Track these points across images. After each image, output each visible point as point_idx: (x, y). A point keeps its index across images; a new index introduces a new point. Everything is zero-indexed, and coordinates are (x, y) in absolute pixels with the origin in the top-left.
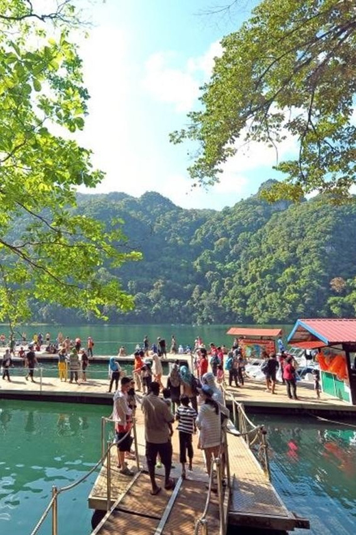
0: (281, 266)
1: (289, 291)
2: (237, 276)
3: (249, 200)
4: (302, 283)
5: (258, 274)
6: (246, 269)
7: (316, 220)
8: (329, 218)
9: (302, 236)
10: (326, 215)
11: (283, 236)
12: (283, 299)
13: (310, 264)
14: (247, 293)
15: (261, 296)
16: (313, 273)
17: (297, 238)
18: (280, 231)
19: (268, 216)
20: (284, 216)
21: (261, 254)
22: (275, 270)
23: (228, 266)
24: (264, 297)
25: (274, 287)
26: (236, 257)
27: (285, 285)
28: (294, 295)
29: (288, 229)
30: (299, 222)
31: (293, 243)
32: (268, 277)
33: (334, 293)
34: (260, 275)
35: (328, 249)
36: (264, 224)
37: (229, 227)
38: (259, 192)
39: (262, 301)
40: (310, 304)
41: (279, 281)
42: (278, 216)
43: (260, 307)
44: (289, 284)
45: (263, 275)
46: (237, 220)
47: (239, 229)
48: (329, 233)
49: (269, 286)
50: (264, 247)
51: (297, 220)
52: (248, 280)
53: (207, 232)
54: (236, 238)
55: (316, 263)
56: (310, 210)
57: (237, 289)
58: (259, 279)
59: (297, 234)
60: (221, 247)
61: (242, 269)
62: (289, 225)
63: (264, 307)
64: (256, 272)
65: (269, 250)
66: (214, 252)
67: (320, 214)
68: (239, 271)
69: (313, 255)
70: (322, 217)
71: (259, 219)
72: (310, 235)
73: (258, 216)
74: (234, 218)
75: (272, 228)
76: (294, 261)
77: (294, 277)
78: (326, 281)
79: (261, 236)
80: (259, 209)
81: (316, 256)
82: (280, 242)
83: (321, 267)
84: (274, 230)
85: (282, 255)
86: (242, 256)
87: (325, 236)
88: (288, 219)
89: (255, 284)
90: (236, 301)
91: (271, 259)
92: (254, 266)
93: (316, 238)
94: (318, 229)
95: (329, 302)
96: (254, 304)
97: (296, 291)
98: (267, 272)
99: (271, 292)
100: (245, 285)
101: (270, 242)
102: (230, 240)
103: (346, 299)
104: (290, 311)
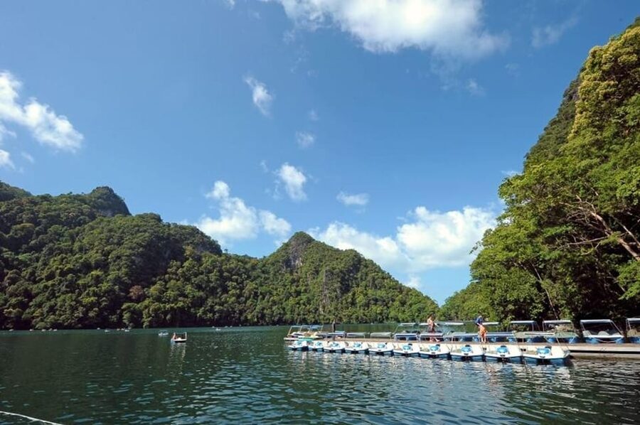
0: (87, 267)
1: (88, 294)
2: (30, 270)
3: (78, 196)
4: (105, 286)
5: (58, 271)
6: (45, 264)
7: (136, 233)
8: (147, 234)
9: (119, 244)
10: (145, 231)
11: (101, 239)
12: (77, 302)
13: (118, 270)
14: (34, 292)
15: (53, 295)
16: (117, 280)
17: (114, 244)
18: (100, 233)
19: (93, 217)
20: (109, 222)
21: (71, 251)
22: (80, 271)
23: (21, 257)
24: (57, 297)
25: (72, 287)
26: (38, 248)
27: (86, 286)
28: (92, 298)
29: (108, 234)
30: (121, 230)
31: (108, 248)
32: (69, 276)
33: (130, 300)
34: (60, 272)
35: (138, 260)
36: (85, 223)
37: (41, 215)
38: (91, 193)
39: (52, 302)
40: (105, 308)
41: (80, 282)
42: (102, 220)
43: (45, 310)
44: (90, 286)
45: (63, 274)
46: (55, 210)
47: (54, 220)
48: (142, 246)
49: (67, 287)
50: (77, 245)
51: (119, 228)
52: (43, 276)
53: (7, 211)
54: (46, 228)
55: (124, 270)
56: (134, 223)
57: (23, 284)
58: (57, 278)
59: (116, 241)
60: (20, 234)
61: (40, 263)
62: (110, 231)
63: (52, 310)
64: (57, 268)
65: (81, 249)
66: (7, 236)
67: (141, 230)
68: (35, 264)
69: (124, 262)
70: (141, 232)
71: (82, 217)
72: (127, 244)
73: (82, 214)
74: (54, 207)
75: (92, 228)
76: (104, 265)
77: (98, 280)
78: (126, 288)
79: (77, 234)
80: (85, 208)
81: (126, 264)
82: (96, 244)
83: (126, 274)
84: (95, 232)
85: (94, 256)
86: (45, 250)
87: (139, 249)
88: (112, 225)
89: (50, 283)
90: (13, 300)
91: (81, 258)
92: (57, 263)
93: (130, 248)
94: (135, 240)
95: (124, 307)
96: (40, 305)
97: (95, 294)
98: (70, 271)
99: (67, 292)
100: (35, 282)
101: (85, 241)
102: (37, 229)
103: (139, 306)
104: (81, 315)
